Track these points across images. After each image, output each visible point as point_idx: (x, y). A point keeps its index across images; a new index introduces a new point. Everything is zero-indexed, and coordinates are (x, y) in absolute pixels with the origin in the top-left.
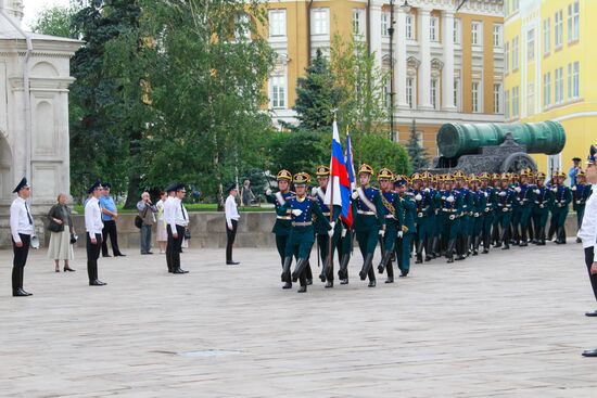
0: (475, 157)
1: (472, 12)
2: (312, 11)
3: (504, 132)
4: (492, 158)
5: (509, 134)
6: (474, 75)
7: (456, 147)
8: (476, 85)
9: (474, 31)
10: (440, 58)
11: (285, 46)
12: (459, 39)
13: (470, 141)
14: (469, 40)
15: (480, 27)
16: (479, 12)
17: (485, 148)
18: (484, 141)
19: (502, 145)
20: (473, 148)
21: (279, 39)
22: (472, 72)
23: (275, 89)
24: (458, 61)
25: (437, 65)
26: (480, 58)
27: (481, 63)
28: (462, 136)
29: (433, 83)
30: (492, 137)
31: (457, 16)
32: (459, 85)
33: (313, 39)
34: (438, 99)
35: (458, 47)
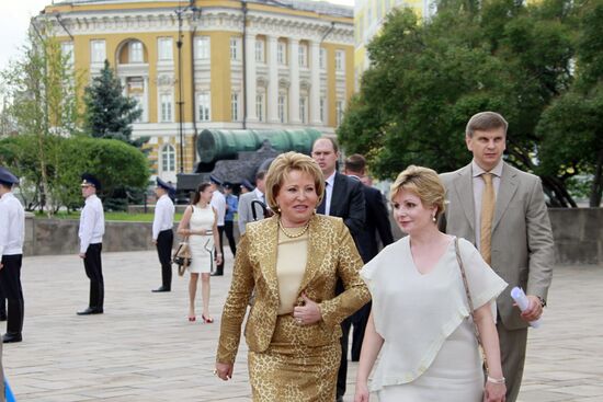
0: (230, 162)
1: (335, 42)
2: (195, 41)
3: (262, 139)
4: (248, 163)
5: (266, 141)
6: (339, 95)
7: (213, 152)
8: (340, 103)
9: (337, 58)
10: (309, 81)
11: (173, 69)
12: (325, 65)
13: (226, 148)
14: (333, 66)
15: (343, 54)
16: (341, 42)
17: (242, 155)
18: (242, 146)
19: (259, 151)
20: (230, 155)
21: (167, 63)
22: (336, 92)
23: (164, 105)
24: (324, 83)
25: (305, 86)
26: (343, 81)
27: (343, 85)
28: (218, 142)
29: (302, 101)
30: (250, 143)
31: (322, 45)
32: (325, 104)
33: (196, 63)
34: (306, 114)
35: (324, 72)
